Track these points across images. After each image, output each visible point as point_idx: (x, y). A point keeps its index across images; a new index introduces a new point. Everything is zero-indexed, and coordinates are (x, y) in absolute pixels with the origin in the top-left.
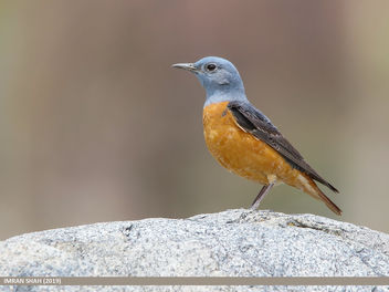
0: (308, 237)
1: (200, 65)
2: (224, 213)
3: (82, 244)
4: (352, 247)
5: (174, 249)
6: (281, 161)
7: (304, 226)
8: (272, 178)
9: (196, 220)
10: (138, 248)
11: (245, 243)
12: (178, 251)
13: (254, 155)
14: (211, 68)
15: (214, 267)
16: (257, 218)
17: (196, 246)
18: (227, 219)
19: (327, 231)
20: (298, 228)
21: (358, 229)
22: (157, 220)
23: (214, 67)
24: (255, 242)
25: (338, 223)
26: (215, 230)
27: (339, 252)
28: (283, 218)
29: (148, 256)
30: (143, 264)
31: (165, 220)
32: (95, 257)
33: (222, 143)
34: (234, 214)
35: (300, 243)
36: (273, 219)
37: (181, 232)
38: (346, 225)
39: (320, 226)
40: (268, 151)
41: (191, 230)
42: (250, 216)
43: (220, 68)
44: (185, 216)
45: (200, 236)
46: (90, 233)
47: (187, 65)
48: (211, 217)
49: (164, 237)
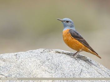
3: (4, 60)
5: (30, 60)
7: (60, 53)
10: (20, 60)
15: (41, 65)
16: (48, 51)
17: (36, 60)
18: (40, 52)
19: (66, 54)
29: (23, 62)
30: (22, 64)
32: (8, 63)
46: (6, 57)
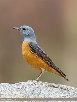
0: (55, 91)
1: (21, 28)
2: (28, 82)
4: (70, 94)
6: (45, 64)
7: (54, 87)
8: (43, 70)
9: (18, 84)
11: (34, 92)
12: (12, 95)
13: (36, 61)
14: (24, 29)
16: (39, 84)
17: (18, 93)
18: (29, 84)
19: (62, 89)
20: (52, 88)
21: (72, 88)
22: (5, 84)
23: (25, 29)
24: (38, 92)
25: (65, 86)
26: (24, 88)
27: (66, 96)
28: (47, 84)
31: (8, 84)
33: (26, 56)
34: (31, 82)
35: (53, 93)
36: (44, 85)
37: (13, 88)
38: (68, 87)
39: (60, 87)
40: (41, 60)
41: (16, 88)
42: (36, 83)
43: (27, 30)
44: (14, 83)
45: (19, 90)
47: (17, 28)
48: (23, 83)
49: (7, 90)
